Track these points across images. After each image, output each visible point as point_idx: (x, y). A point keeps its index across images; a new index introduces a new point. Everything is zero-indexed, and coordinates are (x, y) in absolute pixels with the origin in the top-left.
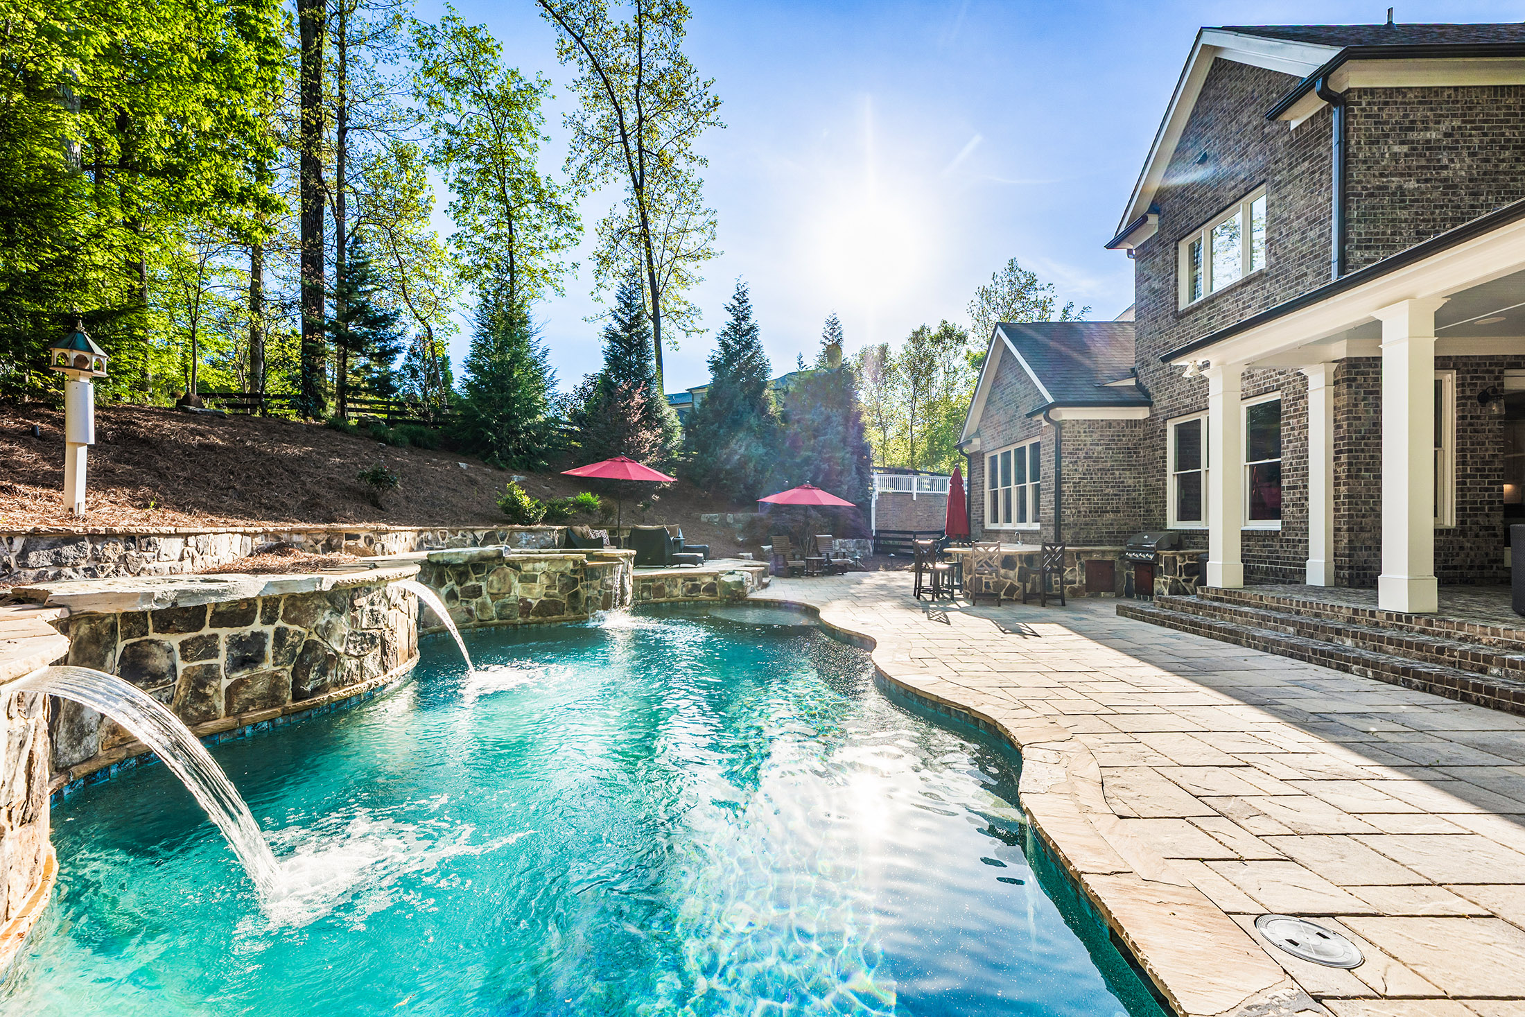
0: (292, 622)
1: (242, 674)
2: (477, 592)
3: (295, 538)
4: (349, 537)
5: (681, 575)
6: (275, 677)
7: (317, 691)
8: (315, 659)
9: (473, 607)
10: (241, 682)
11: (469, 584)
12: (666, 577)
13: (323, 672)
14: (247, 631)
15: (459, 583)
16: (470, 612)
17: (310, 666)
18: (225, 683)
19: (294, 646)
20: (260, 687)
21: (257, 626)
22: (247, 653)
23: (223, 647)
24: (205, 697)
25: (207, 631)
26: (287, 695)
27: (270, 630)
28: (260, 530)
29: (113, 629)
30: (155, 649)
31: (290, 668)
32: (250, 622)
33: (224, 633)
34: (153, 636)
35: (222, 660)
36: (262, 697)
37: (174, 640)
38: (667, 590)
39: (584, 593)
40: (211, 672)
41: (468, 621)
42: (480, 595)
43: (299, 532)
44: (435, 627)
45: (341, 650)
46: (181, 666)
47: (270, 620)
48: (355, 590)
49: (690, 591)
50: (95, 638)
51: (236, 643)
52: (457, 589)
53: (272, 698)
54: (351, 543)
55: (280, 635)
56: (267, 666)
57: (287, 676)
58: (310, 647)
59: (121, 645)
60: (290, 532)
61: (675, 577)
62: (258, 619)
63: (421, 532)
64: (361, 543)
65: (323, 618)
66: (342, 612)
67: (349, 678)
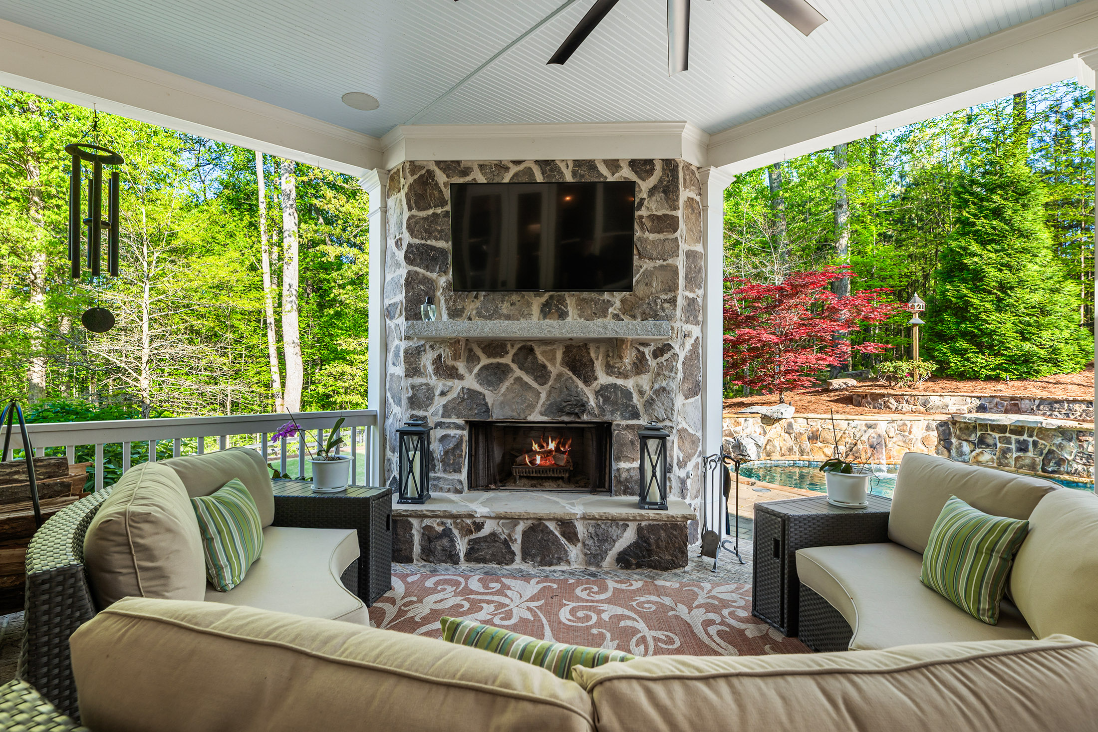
0: (1041, 439)
1: (1021, 454)
6: (1033, 459)
7: (1054, 472)
8: (1054, 458)
10: (1020, 457)
13: (1058, 464)
14: (1021, 438)
17: (1050, 460)
18: (1015, 456)
19: (1042, 449)
20: (1028, 461)
21: (1025, 437)
22: (1023, 447)
23: (1013, 442)
24: (1007, 458)
25: (1007, 435)
26: (1039, 468)
27: (1031, 440)
29: (975, 427)
30: (989, 436)
31: (1041, 458)
32: (1022, 435)
33: (1014, 437)
34: (989, 432)
35: (1013, 446)
36: (1028, 465)
37: (997, 435)
40: (1009, 450)
45: (1070, 458)
46: (999, 445)
47: (1031, 436)
48: (1080, 432)
50: (967, 428)
51: (1018, 442)
53: (1032, 467)
55: (1035, 442)
56: (1030, 454)
57: (1039, 460)
58: (1050, 452)
59: (979, 433)
62: (1026, 435)
65: (1058, 440)
66: (1070, 440)
67: (1076, 473)
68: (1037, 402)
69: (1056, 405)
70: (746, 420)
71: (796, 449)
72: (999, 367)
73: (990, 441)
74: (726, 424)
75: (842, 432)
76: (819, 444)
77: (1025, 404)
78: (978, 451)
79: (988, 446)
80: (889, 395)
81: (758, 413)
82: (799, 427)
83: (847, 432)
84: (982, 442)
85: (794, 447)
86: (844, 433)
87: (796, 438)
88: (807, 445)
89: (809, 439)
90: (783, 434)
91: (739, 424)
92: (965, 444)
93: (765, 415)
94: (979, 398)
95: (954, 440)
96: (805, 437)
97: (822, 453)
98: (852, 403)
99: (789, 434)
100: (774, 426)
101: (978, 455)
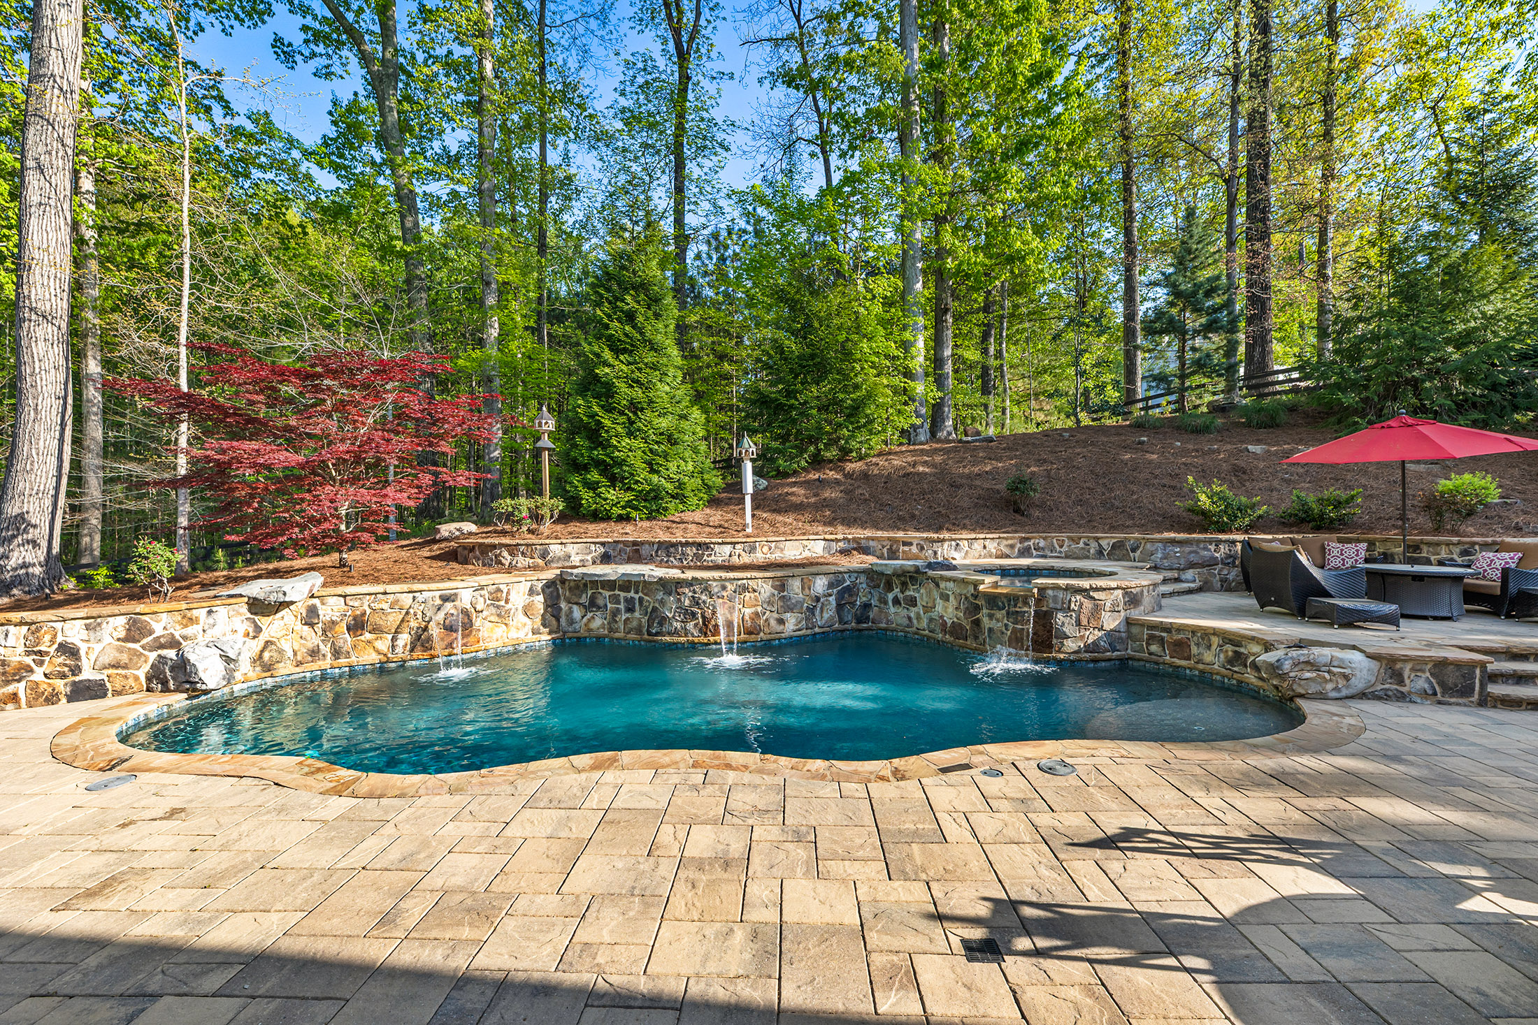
0: (646, 595)
1: (628, 615)
2: (912, 602)
3: (871, 543)
4: (905, 544)
5: (1216, 632)
6: (639, 620)
7: (657, 634)
8: (657, 617)
9: (912, 615)
10: (628, 619)
11: (908, 593)
12: (1194, 630)
13: (661, 624)
14: (629, 595)
15: (902, 592)
16: (910, 618)
17: (654, 620)
18: (623, 618)
19: (647, 607)
20: (635, 624)
21: (632, 594)
22: (630, 607)
23: (622, 601)
24: (616, 622)
25: (617, 592)
26: (644, 631)
27: (637, 596)
28: (840, 536)
29: (585, 586)
30: (599, 596)
31: (646, 618)
32: (630, 591)
33: (622, 594)
34: (600, 591)
35: (622, 607)
36: (635, 628)
37: (607, 594)
38: (1194, 650)
39: (986, 623)
40: (618, 610)
41: (908, 626)
42: (915, 605)
43: (873, 539)
44: (883, 625)
45: (670, 615)
46: (609, 606)
47: (637, 592)
48: (680, 583)
49: (1231, 661)
50: (577, 587)
51: (626, 600)
52: (900, 596)
53: (639, 630)
54: (906, 548)
55: (641, 599)
56: (637, 614)
57: (644, 620)
58: (654, 610)
59: (590, 593)
60: (868, 539)
61: (1207, 634)
63: (1028, 539)
64: (914, 549)
65: (660, 595)
66: (670, 594)
67: (676, 633)
68: (656, 547)
69: (672, 550)
70: (210, 612)
71: (326, 649)
72: (629, 504)
73: (600, 602)
74: (162, 624)
75: (404, 612)
76: (368, 636)
77: (645, 550)
78: (589, 615)
79: (599, 608)
80: (502, 545)
81: (241, 596)
82: (329, 612)
83: (412, 611)
84: (592, 605)
85: (322, 646)
86: (407, 613)
87: (324, 631)
88: (346, 640)
89: (349, 629)
90: (299, 626)
91: (192, 621)
92: (575, 608)
93: (255, 599)
94: (603, 544)
95: (563, 605)
96: (343, 627)
97: (372, 650)
98: (456, 560)
99: (312, 625)
100: (279, 615)
101: (589, 620)
